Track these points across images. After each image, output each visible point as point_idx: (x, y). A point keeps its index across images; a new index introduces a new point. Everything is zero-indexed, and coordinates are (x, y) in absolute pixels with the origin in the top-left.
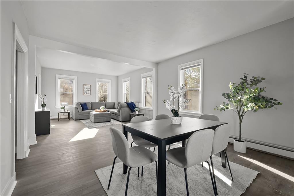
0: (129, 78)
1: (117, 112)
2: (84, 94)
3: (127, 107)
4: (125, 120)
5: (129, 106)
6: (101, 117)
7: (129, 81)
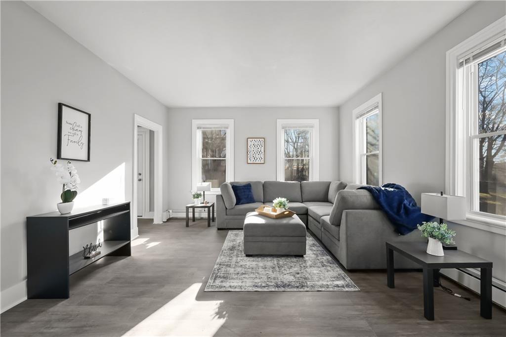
0: (378, 98)
1: (327, 219)
2: (249, 162)
3: (374, 209)
4: (363, 267)
5: (384, 204)
6: (268, 239)
7: (377, 107)
